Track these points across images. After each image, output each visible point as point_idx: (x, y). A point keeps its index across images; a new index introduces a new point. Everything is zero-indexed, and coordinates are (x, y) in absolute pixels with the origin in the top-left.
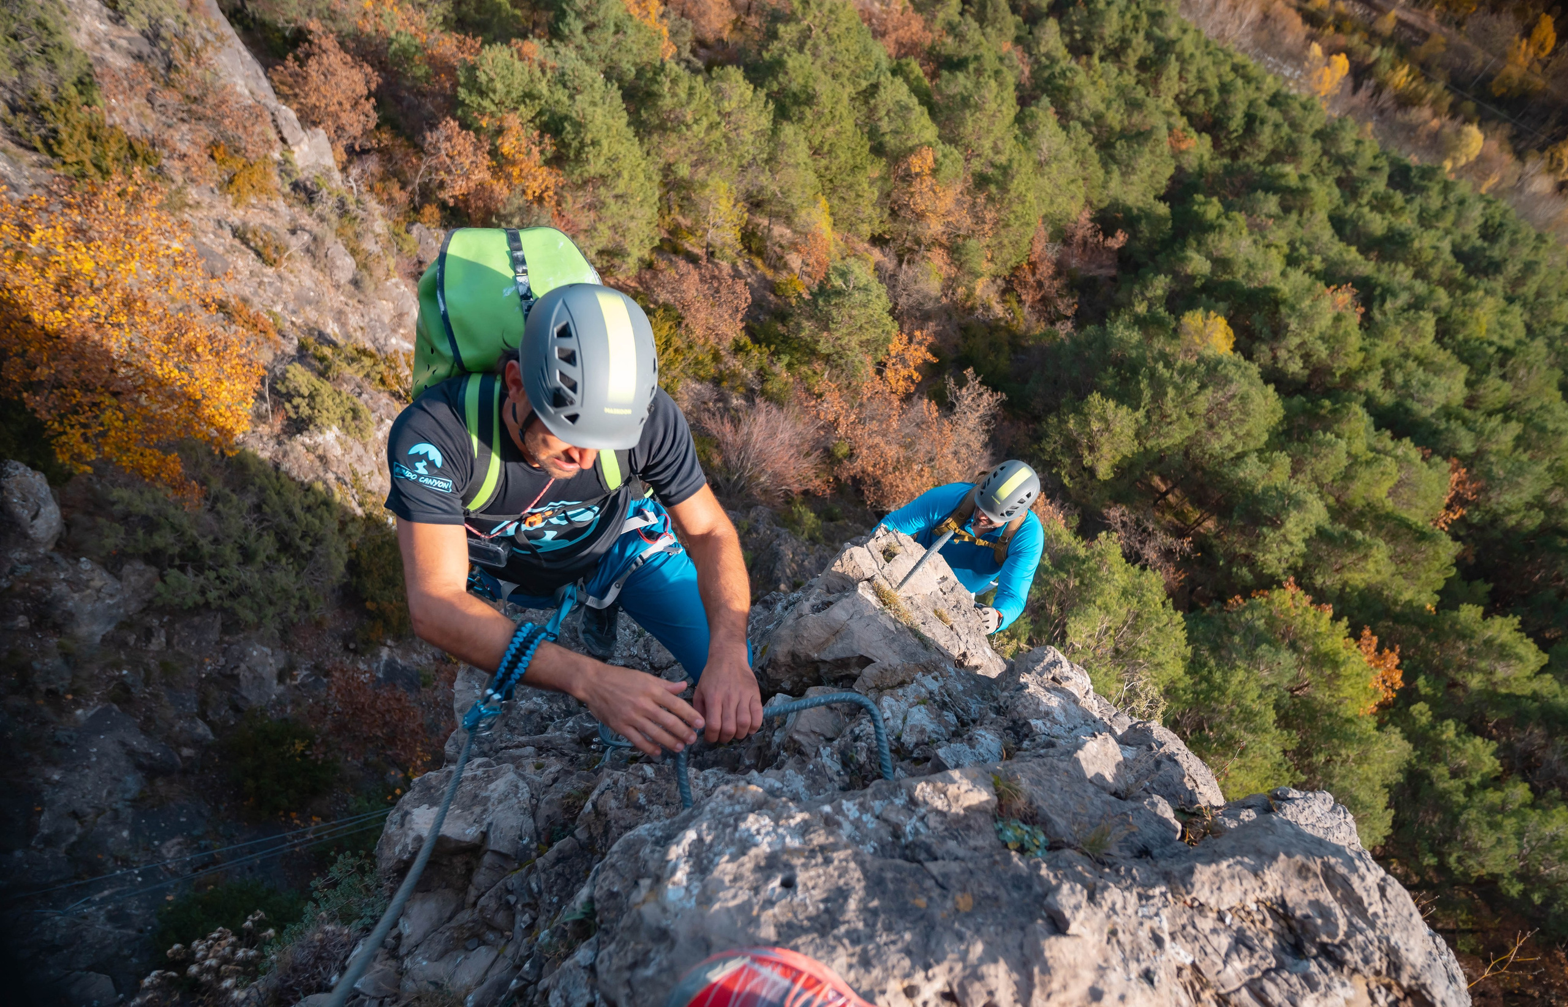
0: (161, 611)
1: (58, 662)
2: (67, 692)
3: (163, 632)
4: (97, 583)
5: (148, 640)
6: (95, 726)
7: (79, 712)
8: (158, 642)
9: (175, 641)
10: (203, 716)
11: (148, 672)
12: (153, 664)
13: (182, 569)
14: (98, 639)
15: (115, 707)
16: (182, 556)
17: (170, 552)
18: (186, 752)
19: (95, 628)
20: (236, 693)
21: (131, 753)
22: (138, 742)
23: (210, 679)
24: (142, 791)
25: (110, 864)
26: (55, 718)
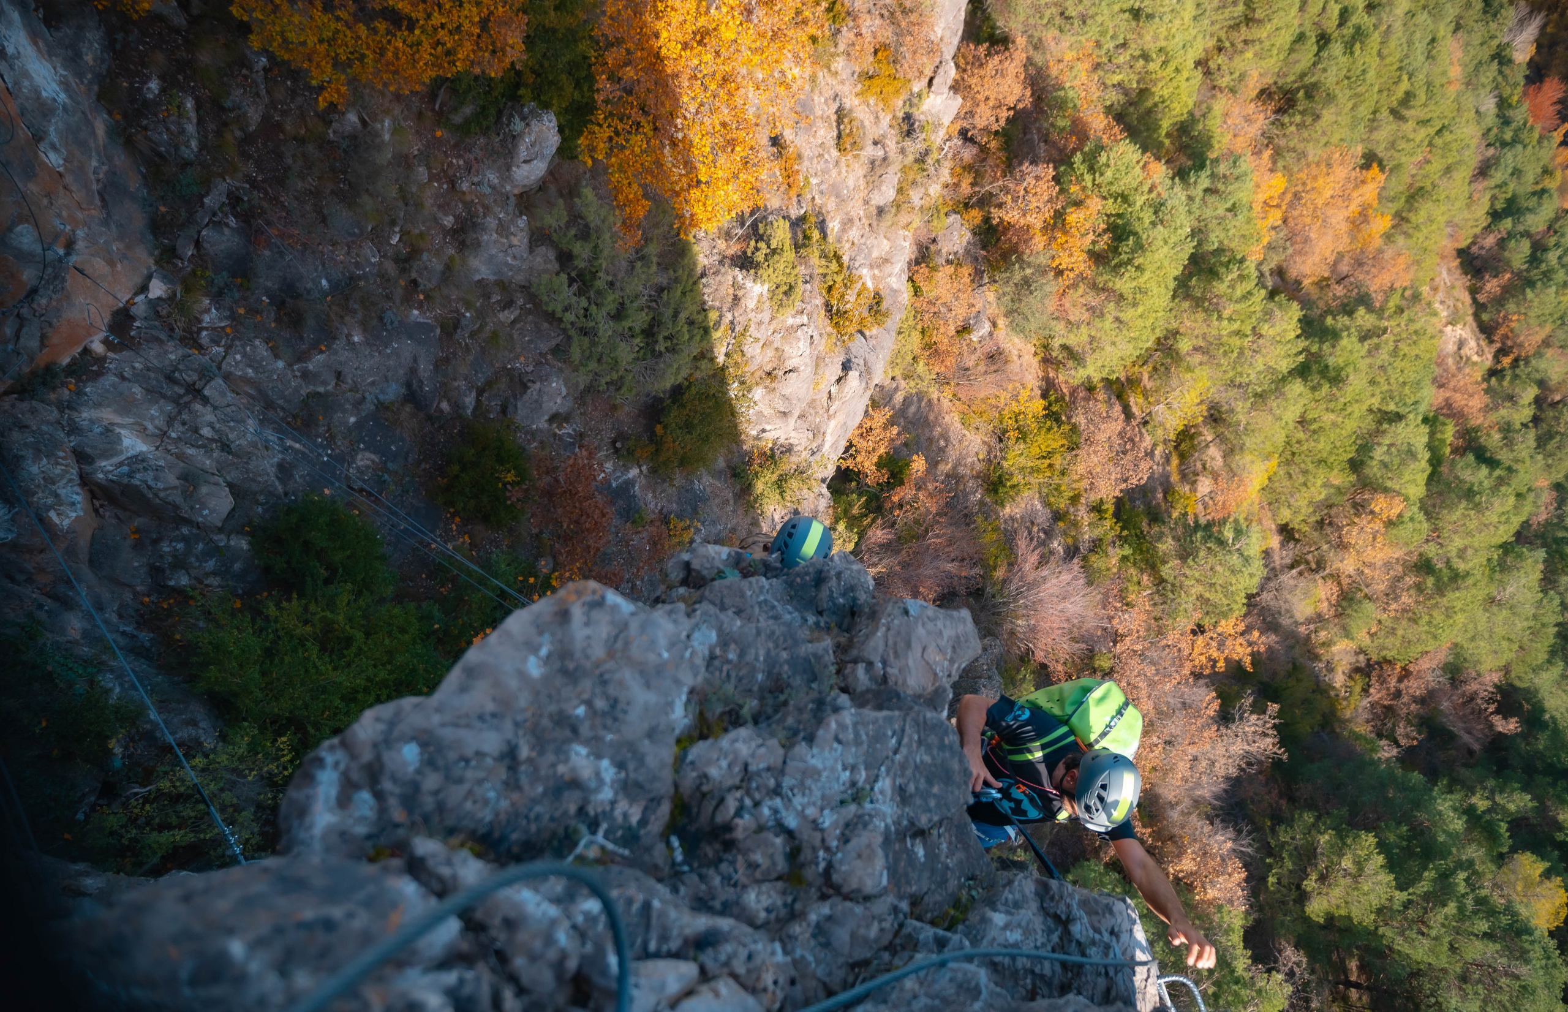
0: (532, 297)
1: (439, 267)
2: (423, 292)
3: (517, 312)
4: (515, 241)
5: (503, 309)
6: (414, 331)
7: (416, 312)
8: (507, 316)
9: (518, 326)
10: (480, 392)
11: (481, 329)
12: (490, 327)
13: (571, 281)
14: (477, 277)
15: (438, 331)
16: (581, 275)
17: (576, 263)
19: (483, 268)
20: (515, 399)
21: (413, 371)
22: (425, 368)
23: (510, 373)
24: (393, 403)
25: (322, 430)
26: (398, 301)
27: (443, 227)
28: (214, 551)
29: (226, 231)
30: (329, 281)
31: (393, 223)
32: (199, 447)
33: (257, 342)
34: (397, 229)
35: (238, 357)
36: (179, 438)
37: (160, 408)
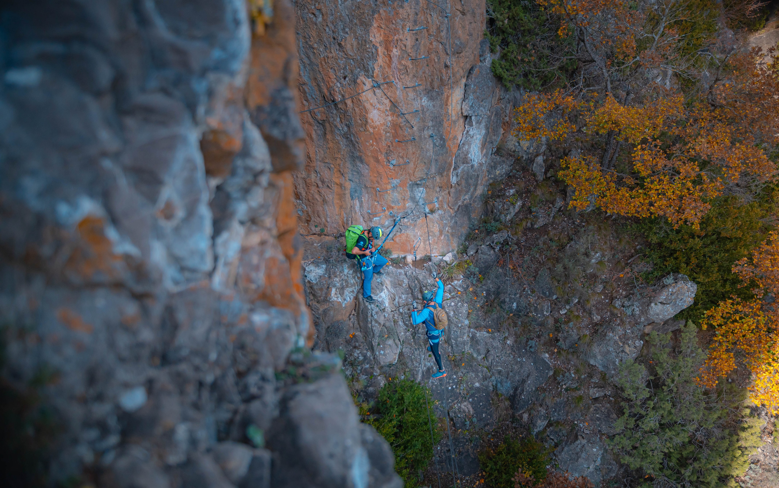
0: (617, 397)
1: (575, 337)
2: (558, 348)
3: (602, 396)
4: (627, 349)
5: (596, 389)
6: (538, 361)
7: (547, 355)
8: (595, 393)
9: (597, 403)
10: (550, 424)
11: (575, 390)
12: (581, 393)
15: (551, 372)
18: (526, 416)
19: (599, 357)
20: (566, 444)
21: (524, 381)
22: (530, 385)
23: (573, 427)
24: (502, 394)
25: (460, 373)
26: (542, 342)
27: (592, 319)
28: (370, 374)
29: (492, 252)
30: (517, 306)
31: (568, 302)
32: (405, 324)
33: (465, 305)
34: (568, 307)
35: (453, 304)
36: (402, 313)
37: (407, 298)
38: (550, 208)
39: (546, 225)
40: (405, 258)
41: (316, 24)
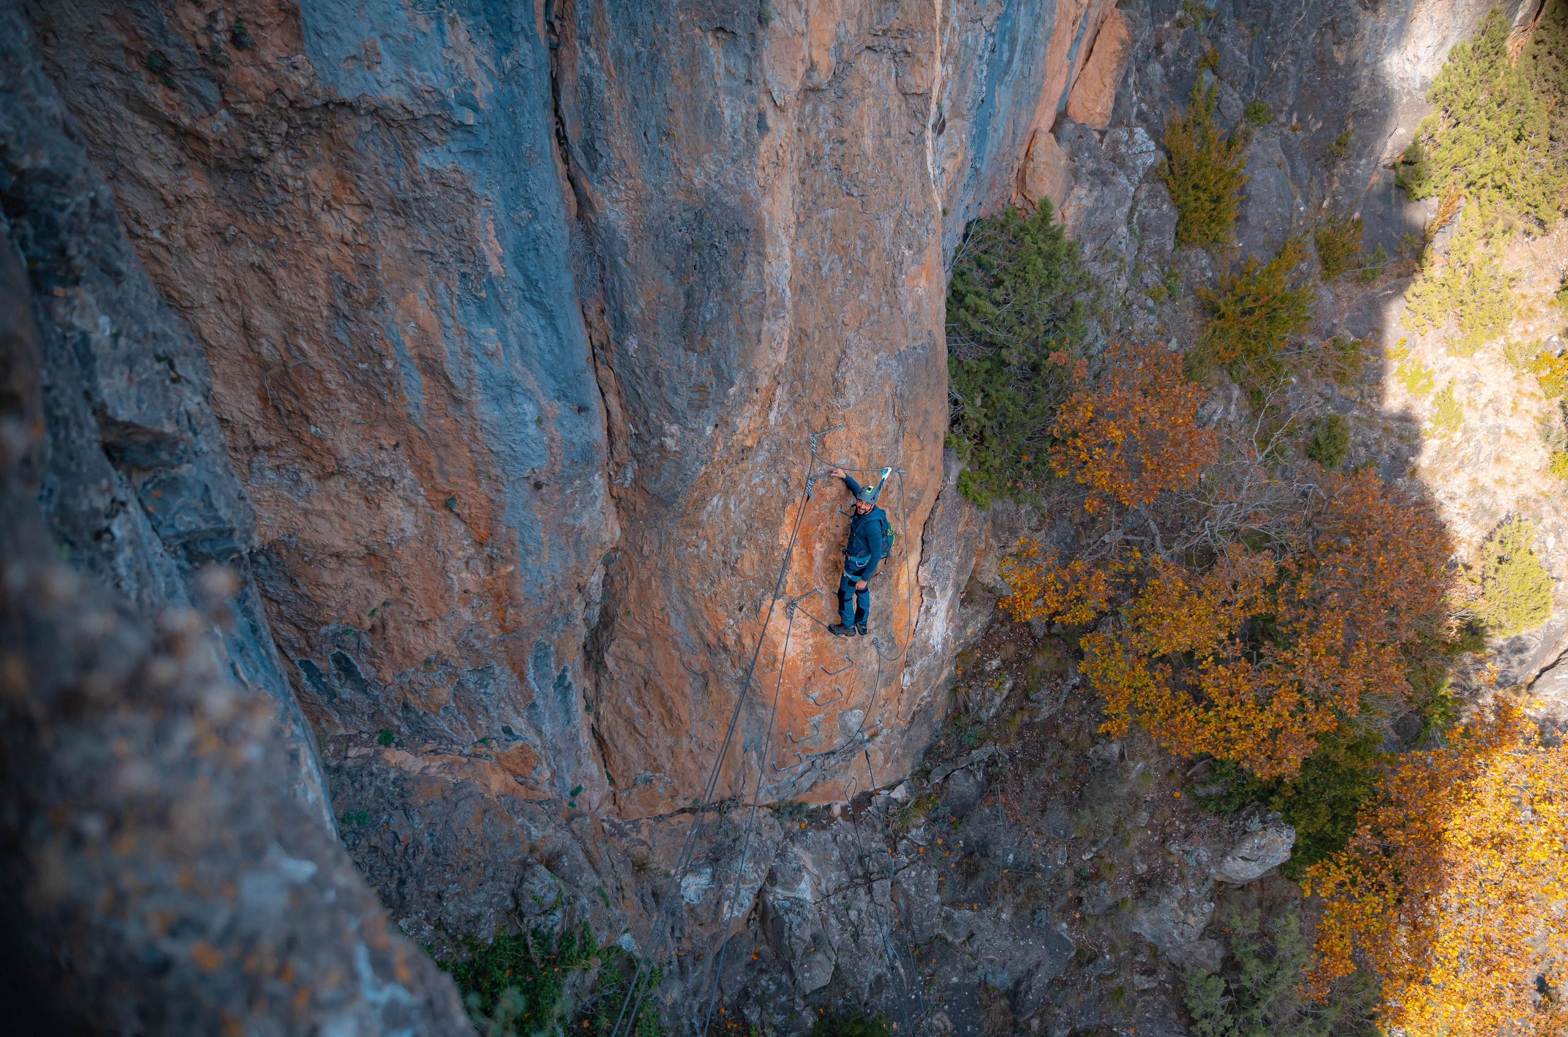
0: (1176, 981)
1: (1109, 901)
2: (1082, 913)
3: (1155, 985)
4: (1191, 920)
5: (1143, 973)
6: (1053, 941)
7: (1065, 925)
8: (1143, 982)
9: (1147, 998)
11: (1111, 977)
12: (1119, 981)
13: (1227, 992)
14: (1136, 930)
15: (1073, 954)
16: (1240, 991)
17: (1242, 977)
18: (1035, 1023)
19: (1146, 926)
21: (1030, 974)
22: (1041, 978)
24: (994, 989)
25: (928, 971)
26: (1056, 907)
27: (1133, 869)
28: (788, 1010)
29: (971, 780)
30: (1015, 858)
31: (1094, 843)
32: (840, 922)
33: (933, 871)
34: (1094, 849)
35: (913, 874)
36: (834, 907)
37: (839, 877)
38: (1057, 685)
39: (1052, 718)
40: (828, 807)
41: (698, 557)
